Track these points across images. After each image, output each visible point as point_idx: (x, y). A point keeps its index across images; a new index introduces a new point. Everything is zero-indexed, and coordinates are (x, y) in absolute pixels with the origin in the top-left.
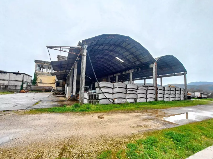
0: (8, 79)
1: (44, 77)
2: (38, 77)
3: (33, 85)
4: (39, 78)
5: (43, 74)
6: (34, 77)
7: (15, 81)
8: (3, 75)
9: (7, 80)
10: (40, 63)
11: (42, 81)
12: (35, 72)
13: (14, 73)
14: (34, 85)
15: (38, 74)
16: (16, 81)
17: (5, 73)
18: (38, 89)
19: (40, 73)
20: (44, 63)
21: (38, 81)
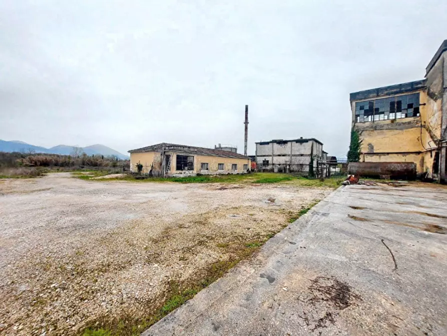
0: (290, 153)
1: (379, 137)
2: (361, 138)
3: (351, 161)
4: (366, 140)
5: (375, 128)
6: (351, 141)
7: (299, 155)
8: (283, 146)
9: (289, 155)
10: (365, 98)
11: (375, 148)
12: (354, 126)
13: (297, 141)
14: (355, 161)
15: (362, 131)
16: (302, 155)
17: (285, 142)
18: (367, 170)
19: (367, 127)
20: (378, 96)
21: (364, 149)
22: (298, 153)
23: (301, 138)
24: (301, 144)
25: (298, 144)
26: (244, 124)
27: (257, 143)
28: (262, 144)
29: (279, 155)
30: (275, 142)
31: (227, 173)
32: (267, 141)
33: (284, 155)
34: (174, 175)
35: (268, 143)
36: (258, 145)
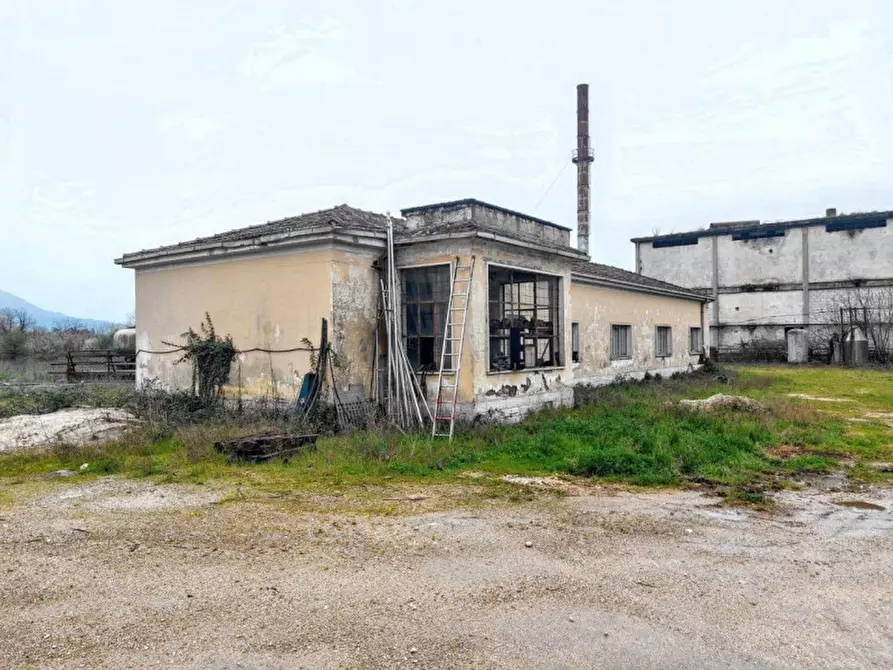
0: (798, 277)
7: (843, 285)
8: (766, 250)
9: (795, 287)
13: (826, 225)
16: (858, 283)
22: (842, 276)
23: (831, 211)
24: (852, 235)
25: (837, 236)
26: (575, 167)
27: (638, 242)
28: (659, 242)
29: (749, 289)
30: (725, 233)
31: (641, 376)
32: (685, 230)
33: (769, 288)
34: (481, 409)
35: (689, 239)
36: (647, 249)
